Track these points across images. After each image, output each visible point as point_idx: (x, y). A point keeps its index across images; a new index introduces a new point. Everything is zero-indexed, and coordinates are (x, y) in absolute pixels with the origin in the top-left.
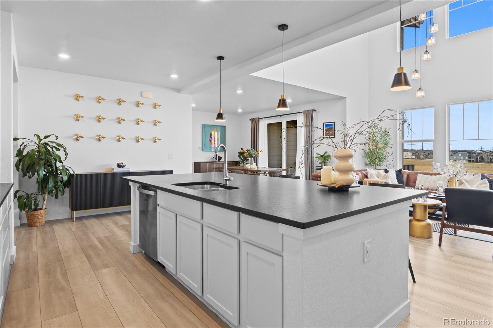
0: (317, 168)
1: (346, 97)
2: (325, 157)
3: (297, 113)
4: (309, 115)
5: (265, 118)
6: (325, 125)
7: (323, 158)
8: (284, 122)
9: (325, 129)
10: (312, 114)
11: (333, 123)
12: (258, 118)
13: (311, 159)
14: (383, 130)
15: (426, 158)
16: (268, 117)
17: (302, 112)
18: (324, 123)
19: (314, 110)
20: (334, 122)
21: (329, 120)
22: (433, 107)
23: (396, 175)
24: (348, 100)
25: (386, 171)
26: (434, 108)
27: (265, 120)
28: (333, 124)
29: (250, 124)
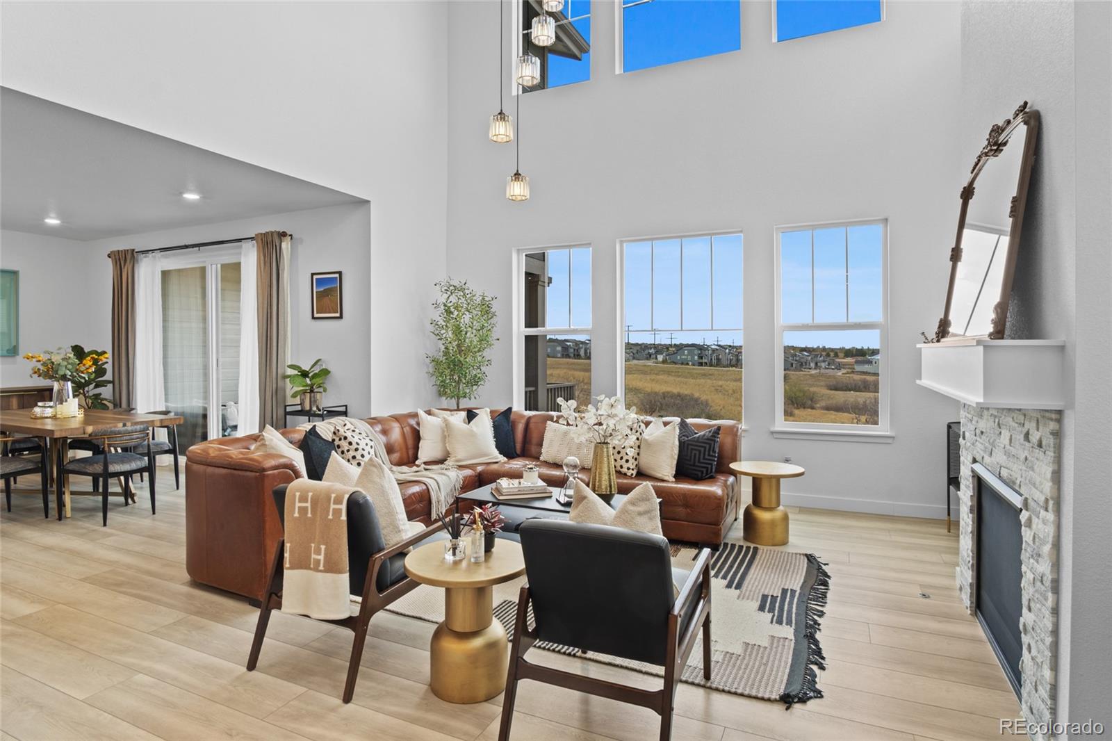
0: (289, 409)
1: (369, 199)
2: (315, 376)
3: (239, 240)
4: (270, 245)
5: (153, 251)
6: (317, 279)
7: (308, 380)
8: (214, 266)
9: (316, 292)
10: (278, 244)
11: (337, 275)
12: (133, 250)
13: (274, 381)
14: (479, 301)
15: (634, 358)
16: (162, 250)
17: (252, 239)
18: (313, 275)
19: (284, 234)
20: (340, 273)
21: (326, 265)
22: (589, 244)
23: (495, 426)
24: (374, 209)
25: (471, 415)
26: (591, 249)
27: (154, 257)
28: (337, 278)
29: (108, 267)
